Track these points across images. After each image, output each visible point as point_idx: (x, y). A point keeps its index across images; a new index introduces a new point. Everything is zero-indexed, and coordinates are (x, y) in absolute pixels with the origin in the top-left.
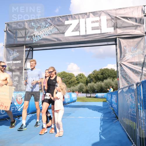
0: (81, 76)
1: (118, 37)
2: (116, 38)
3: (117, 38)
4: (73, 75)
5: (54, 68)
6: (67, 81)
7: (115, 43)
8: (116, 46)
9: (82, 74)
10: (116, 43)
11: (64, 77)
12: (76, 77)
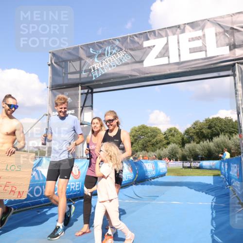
0: (173, 131)
1: (238, 63)
2: (234, 64)
3: (237, 65)
4: (159, 130)
5: (115, 113)
6: (149, 141)
7: (232, 73)
8: (235, 79)
9: (175, 128)
10: (234, 73)
11: (143, 134)
12: (164, 133)
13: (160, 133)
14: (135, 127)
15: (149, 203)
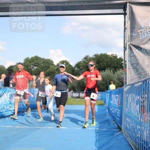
1: (129, 3)
2: (126, 3)
3: (128, 4)
4: (53, 62)
7: (123, 12)
8: (125, 17)
9: (66, 61)
10: (125, 12)
11: (37, 65)
12: (56, 65)
13: (53, 64)
14: (28, 58)
15: (40, 129)
